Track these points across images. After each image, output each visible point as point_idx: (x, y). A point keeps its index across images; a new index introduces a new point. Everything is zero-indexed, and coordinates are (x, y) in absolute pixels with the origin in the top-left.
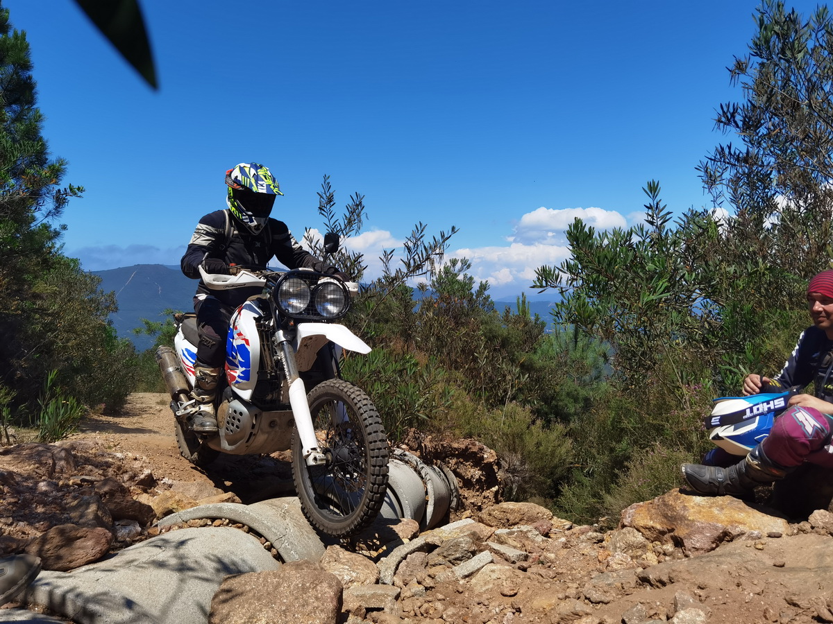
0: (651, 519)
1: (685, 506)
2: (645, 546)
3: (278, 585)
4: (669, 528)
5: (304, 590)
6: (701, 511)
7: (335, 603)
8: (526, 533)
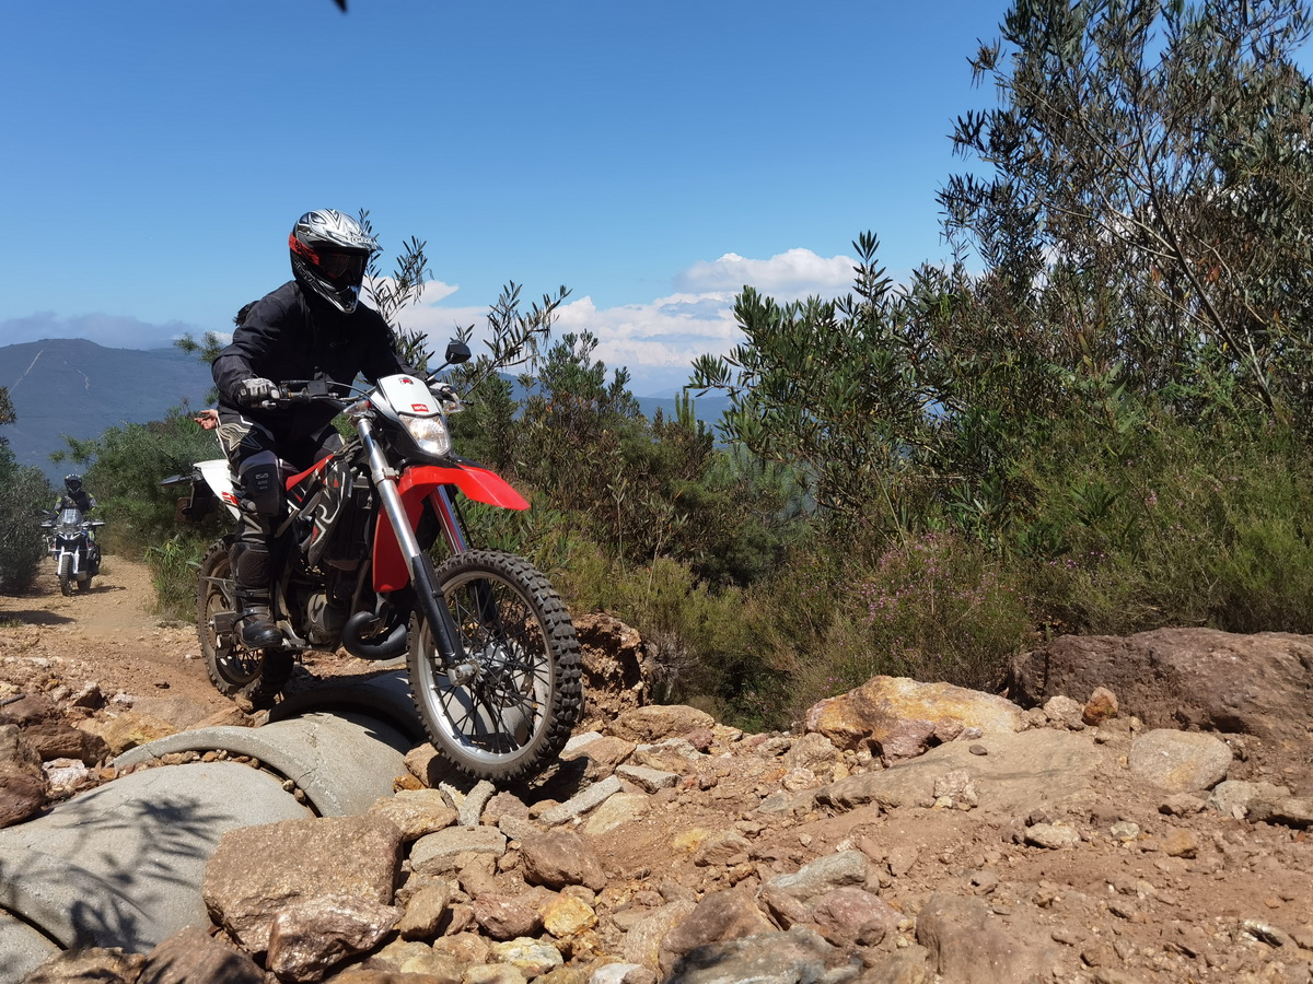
0: (843, 720)
1: (887, 700)
2: (833, 757)
3: (307, 838)
4: (866, 731)
5: (345, 842)
6: (907, 705)
7: (391, 857)
8: (676, 748)
